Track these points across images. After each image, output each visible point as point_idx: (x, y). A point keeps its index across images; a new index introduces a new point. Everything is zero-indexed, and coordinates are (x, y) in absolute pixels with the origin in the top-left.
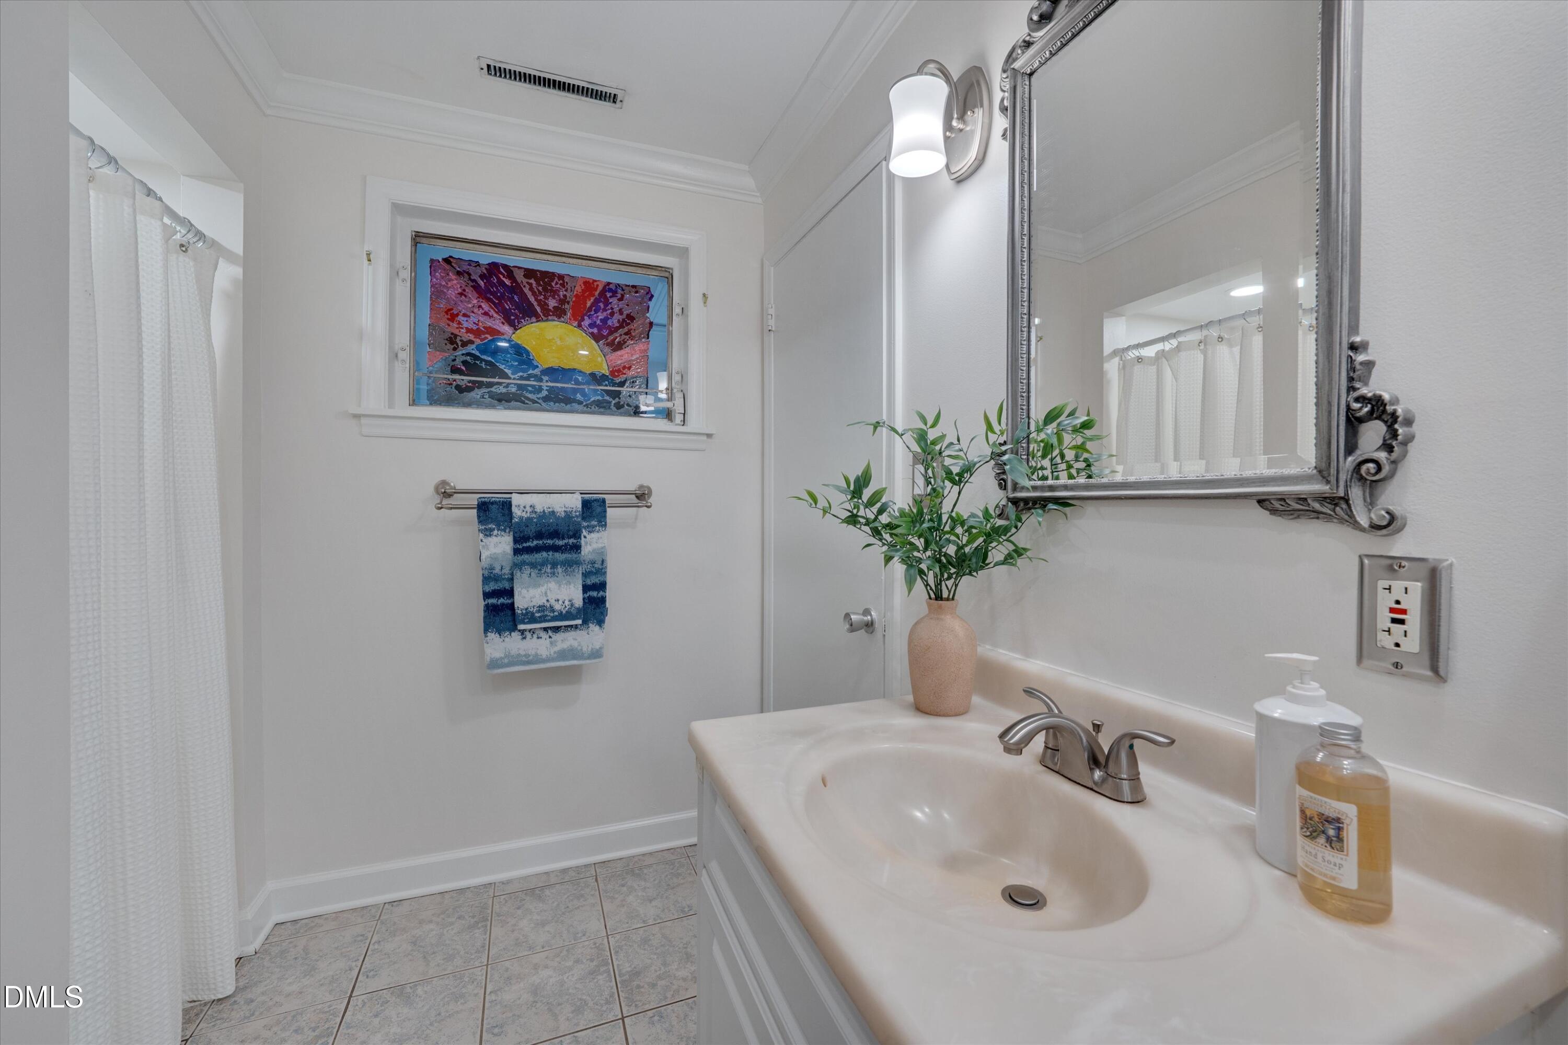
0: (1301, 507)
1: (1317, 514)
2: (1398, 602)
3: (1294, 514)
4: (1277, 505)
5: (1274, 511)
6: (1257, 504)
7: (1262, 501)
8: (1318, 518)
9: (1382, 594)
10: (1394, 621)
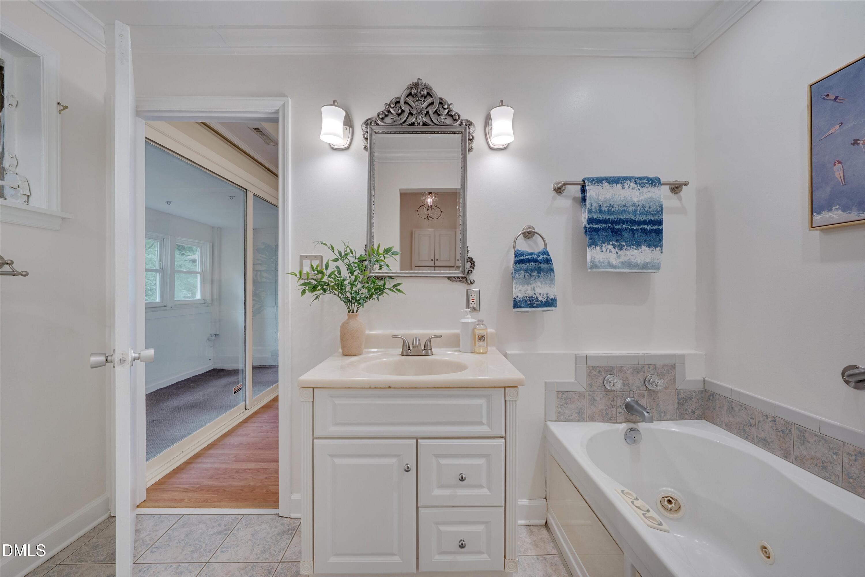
0: (458, 279)
1: (460, 281)
2: (473, 298)
3: (456, 281)
4: (453, 279)
5: (451, 280)
6: (447, 279)
7: (448, 278)
8: (460, 282)
9: (470, 296)
10: (472, 301)
